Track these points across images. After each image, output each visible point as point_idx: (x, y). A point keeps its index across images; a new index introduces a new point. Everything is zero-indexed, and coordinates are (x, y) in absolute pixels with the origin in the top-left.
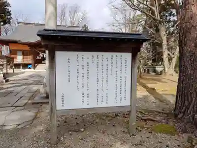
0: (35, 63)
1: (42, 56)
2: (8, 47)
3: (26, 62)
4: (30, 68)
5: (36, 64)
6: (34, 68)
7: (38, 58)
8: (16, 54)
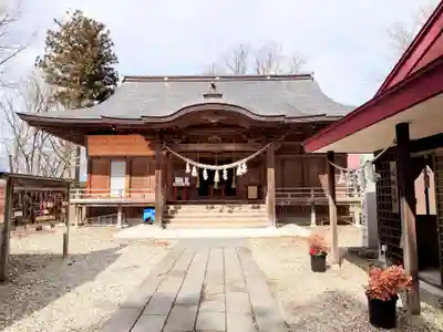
0: (168, 203)
1: (195, 173)
2: (83, 148)
3: (137, 199)
4: (148, 221)
5: (172, 207)
6: (164, 223)
7: (179, 181)
8: (107, 172)
